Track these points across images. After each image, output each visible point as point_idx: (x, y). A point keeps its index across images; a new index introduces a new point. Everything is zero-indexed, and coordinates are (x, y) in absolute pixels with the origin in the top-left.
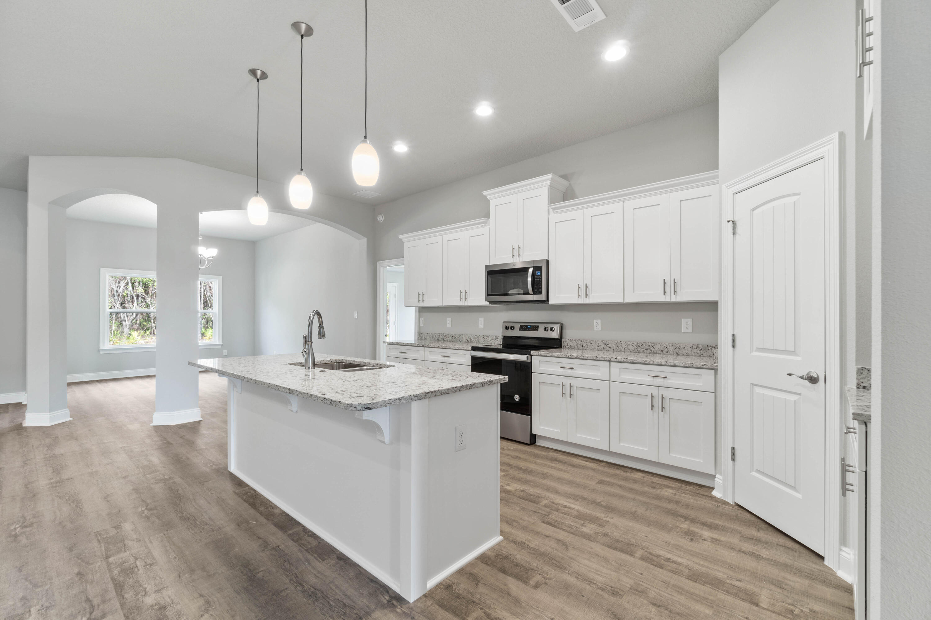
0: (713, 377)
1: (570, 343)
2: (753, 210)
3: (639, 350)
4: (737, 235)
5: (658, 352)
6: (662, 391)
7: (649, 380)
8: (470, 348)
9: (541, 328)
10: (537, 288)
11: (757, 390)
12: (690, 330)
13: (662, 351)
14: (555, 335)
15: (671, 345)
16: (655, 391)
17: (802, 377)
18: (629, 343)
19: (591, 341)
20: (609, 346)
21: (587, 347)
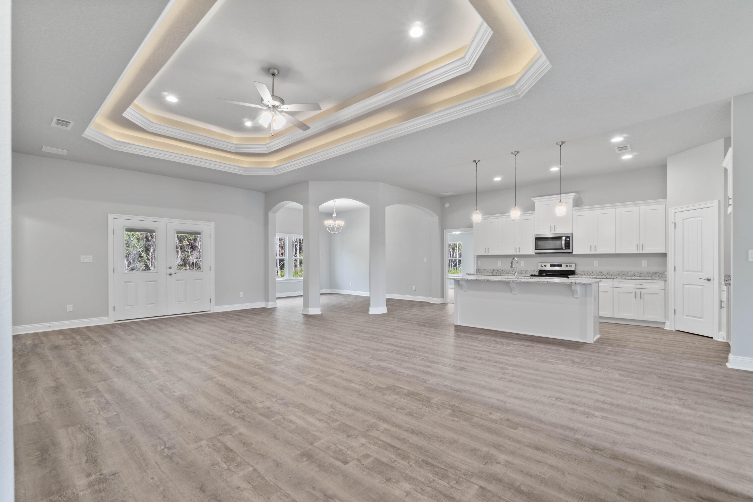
0: (664, 284)
1: (580, 273)
2: (684, 220)
3: (619, 275)
4: (676, 228)
5: (630, 276)
6: (640, 291)
7: (634, 286)
8: (530, 275)
9: (564, 265)
10: (567, 247)
11: (686, 286)
12: (646, 266)
13: (632, 275)
14: (573, 269)
15: (636, 272)
16: (636, 290)
17: (705, 279)
18: (614, 272)
19: (593, 271)
20: (603, 273)
21: (590, 274)
